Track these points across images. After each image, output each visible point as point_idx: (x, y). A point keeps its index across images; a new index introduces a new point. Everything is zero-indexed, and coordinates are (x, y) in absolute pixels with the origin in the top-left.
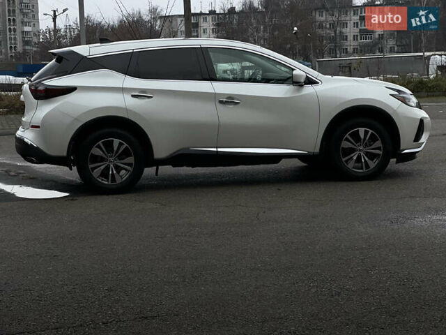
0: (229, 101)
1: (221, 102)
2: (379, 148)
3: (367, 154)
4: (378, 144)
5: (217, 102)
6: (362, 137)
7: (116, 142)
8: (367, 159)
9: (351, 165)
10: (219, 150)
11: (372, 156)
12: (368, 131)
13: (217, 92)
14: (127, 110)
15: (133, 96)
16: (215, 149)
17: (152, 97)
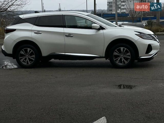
0: (69, 35)
1: (66, 36)
2: (129, 56)
3: (124, 58)
4: (129, 54)
5: (65, 36)
6: (122, 51)
7: (29, 49)
8: (124, 60)
9: (117, 62)
10: (66, 54)
11: (126, 59)
12: (125, 49)
13: (65, 32)
14: (32, 38)
15: (35, 33)
16: (64, 54)
17: (41, 33)
